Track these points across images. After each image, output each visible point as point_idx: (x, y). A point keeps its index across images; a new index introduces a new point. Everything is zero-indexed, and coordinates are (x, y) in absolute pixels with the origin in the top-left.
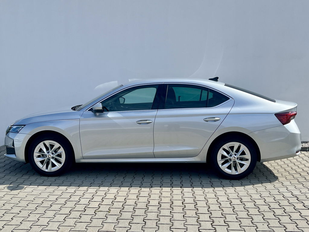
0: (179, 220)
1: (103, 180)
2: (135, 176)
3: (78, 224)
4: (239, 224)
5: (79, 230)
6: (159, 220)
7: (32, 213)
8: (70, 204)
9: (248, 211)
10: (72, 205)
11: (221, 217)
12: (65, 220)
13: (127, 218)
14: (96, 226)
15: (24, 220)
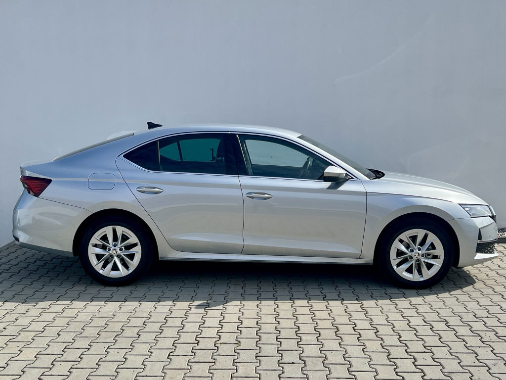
0: (358, 356)
1: (210, 292)
2: (259, 285)
3: (195, 366)
4: (459, 363)
5: (200, 375)
6: (325, 357)
7: (110, 347)
8: (170, 333)
9: (464, 341)
10: (173, 334)
11: (425, 352)
12: (171, 359)
13: (271, 355)
14: (225, 368)
15: (101, 360)
